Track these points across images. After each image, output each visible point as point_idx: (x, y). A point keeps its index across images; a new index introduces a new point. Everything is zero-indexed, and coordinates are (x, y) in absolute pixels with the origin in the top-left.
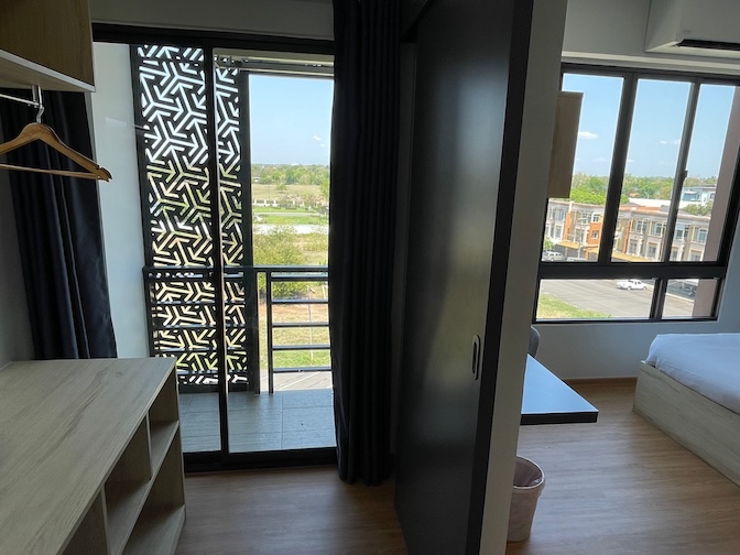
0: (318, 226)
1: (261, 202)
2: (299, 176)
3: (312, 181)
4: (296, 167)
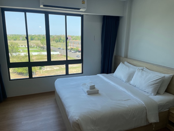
0: (39, 53)
1: (22, 46)
2: (34, 38)
3: (38, 39)
4: (34, 35)
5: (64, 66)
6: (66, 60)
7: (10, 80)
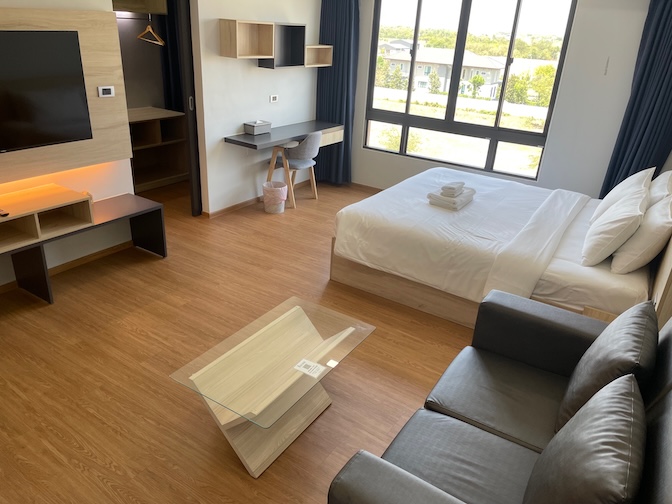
5: (485, 143)
6: (493, 125)
7: (365, 146)
